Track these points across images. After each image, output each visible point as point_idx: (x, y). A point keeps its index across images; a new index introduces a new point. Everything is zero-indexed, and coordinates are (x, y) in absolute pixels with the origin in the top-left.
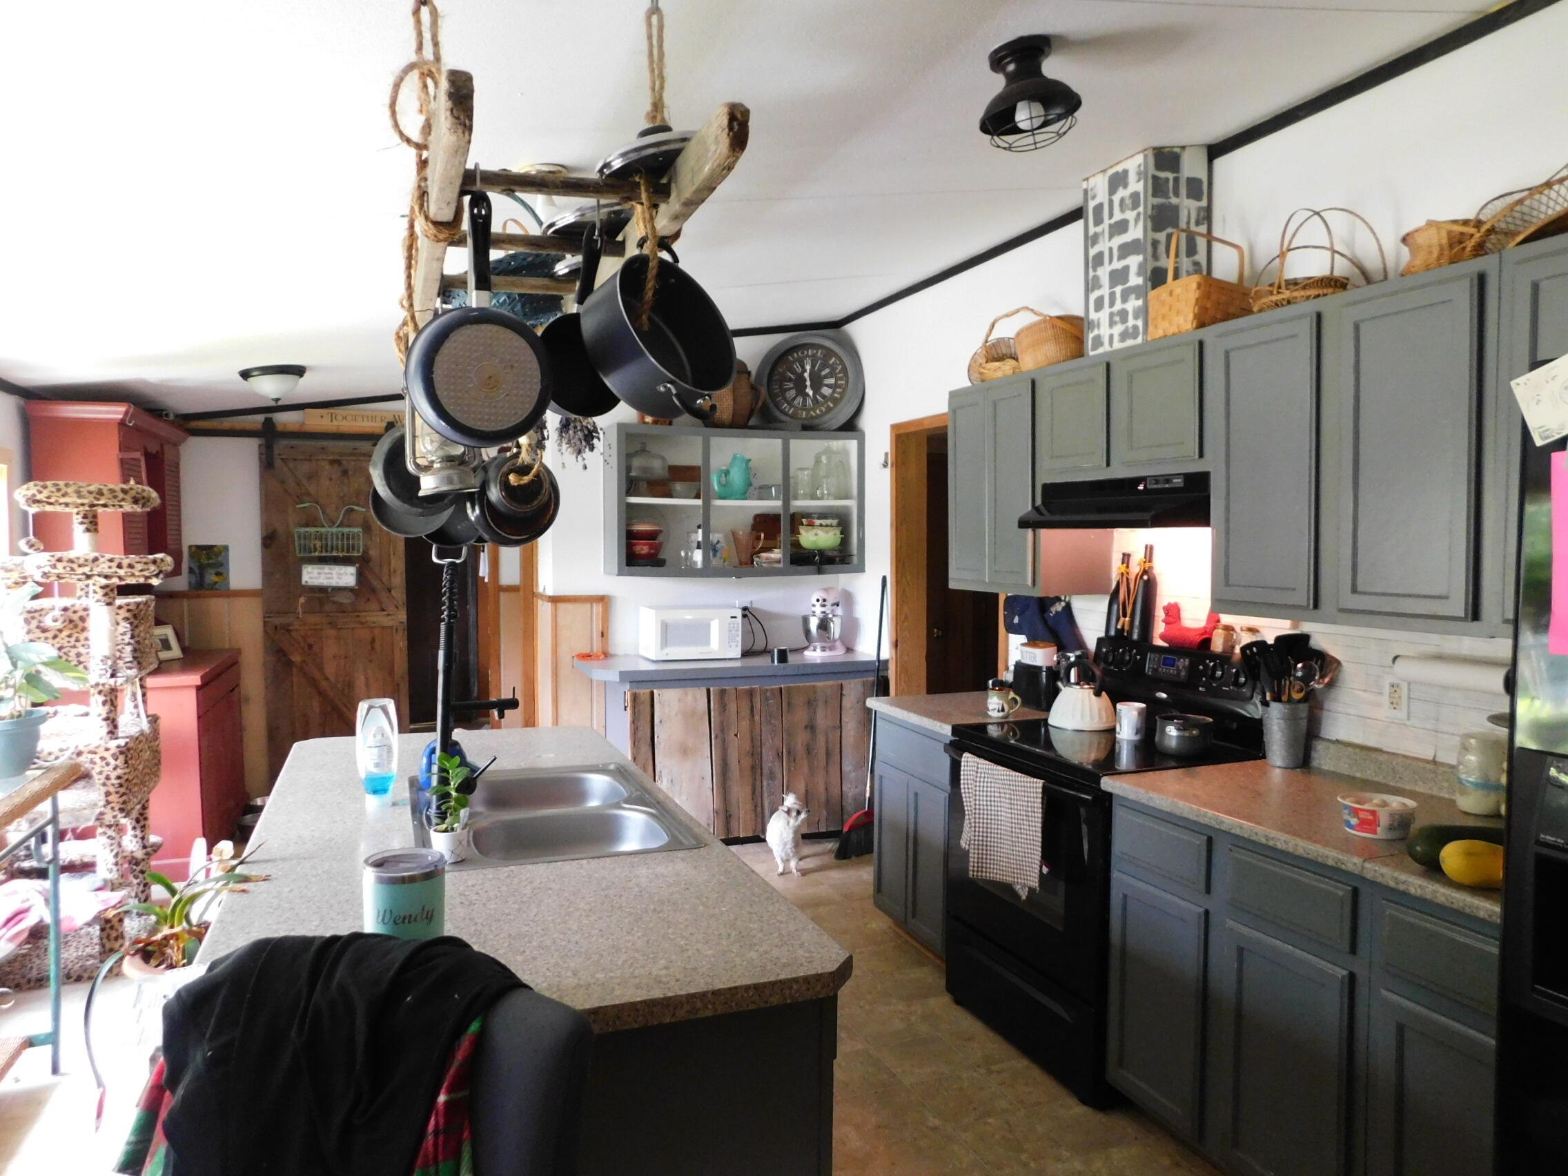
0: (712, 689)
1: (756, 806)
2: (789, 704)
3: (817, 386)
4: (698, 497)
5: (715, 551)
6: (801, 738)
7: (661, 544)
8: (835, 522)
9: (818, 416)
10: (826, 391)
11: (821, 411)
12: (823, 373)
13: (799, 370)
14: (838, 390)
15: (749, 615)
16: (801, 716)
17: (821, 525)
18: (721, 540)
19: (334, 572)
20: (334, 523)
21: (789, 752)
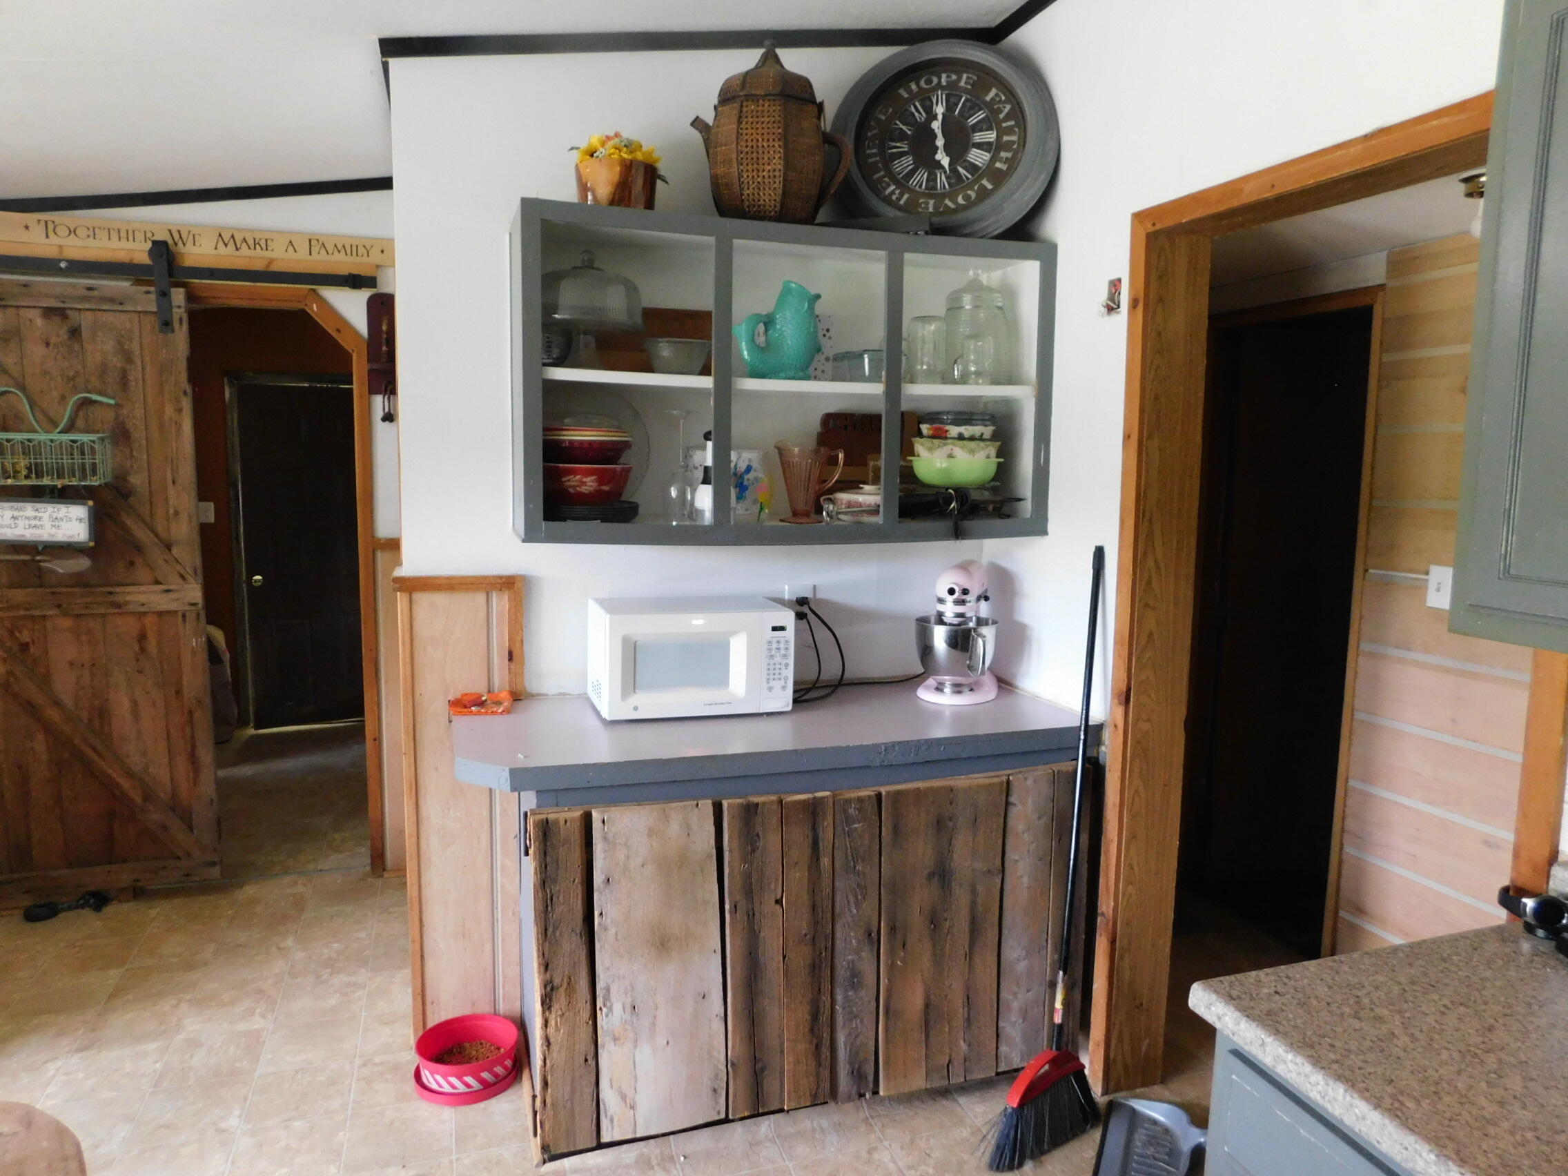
0: (725, 803)
1: (818, 1047)
2: (896, 830)
3: (957, 146)
4: (705, 371)
5: (742, 488)
6: (920, 897)
7: (627, 471)
8: (988, 431)
9: (960, 209)
10: (978, 157)
11: (967, 198)
12: (972, 121)
13: (921, 116)
14: (1003, 154)
15: (811, 616)
16: (921, 852)
17: (961, 437)
18: (754, 465)
19: (45, 516)
20: (56, 426)
21: (892, 929)
